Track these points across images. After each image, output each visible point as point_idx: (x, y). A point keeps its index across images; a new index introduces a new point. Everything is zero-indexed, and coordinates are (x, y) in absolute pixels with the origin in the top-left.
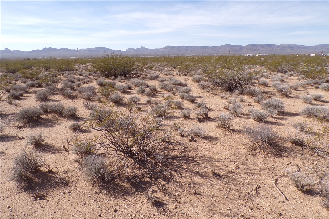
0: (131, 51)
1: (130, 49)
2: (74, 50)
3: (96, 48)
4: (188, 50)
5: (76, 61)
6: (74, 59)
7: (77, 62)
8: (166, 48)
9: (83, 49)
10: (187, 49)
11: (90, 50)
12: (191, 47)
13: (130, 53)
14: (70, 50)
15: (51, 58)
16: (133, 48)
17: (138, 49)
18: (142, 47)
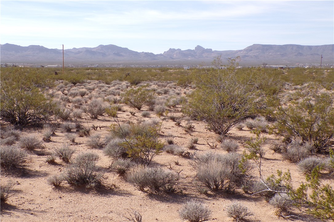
0: (175, 56)
1: (172, 51)
2: (55, 51)
3: (101, 46)
4: (301, 54)
5: (56, 73)
6: (55, 68)
7: (59, 75)
8: (251, 50)
9: (74, 48)
10: (300, 52)
11: (88, 51)
12: (310, 47)
13: (173, 59)
14: (46, 50)
15: (6, 65)
16: (179, 50)
17: (189, 50)
18: (199, 48)
